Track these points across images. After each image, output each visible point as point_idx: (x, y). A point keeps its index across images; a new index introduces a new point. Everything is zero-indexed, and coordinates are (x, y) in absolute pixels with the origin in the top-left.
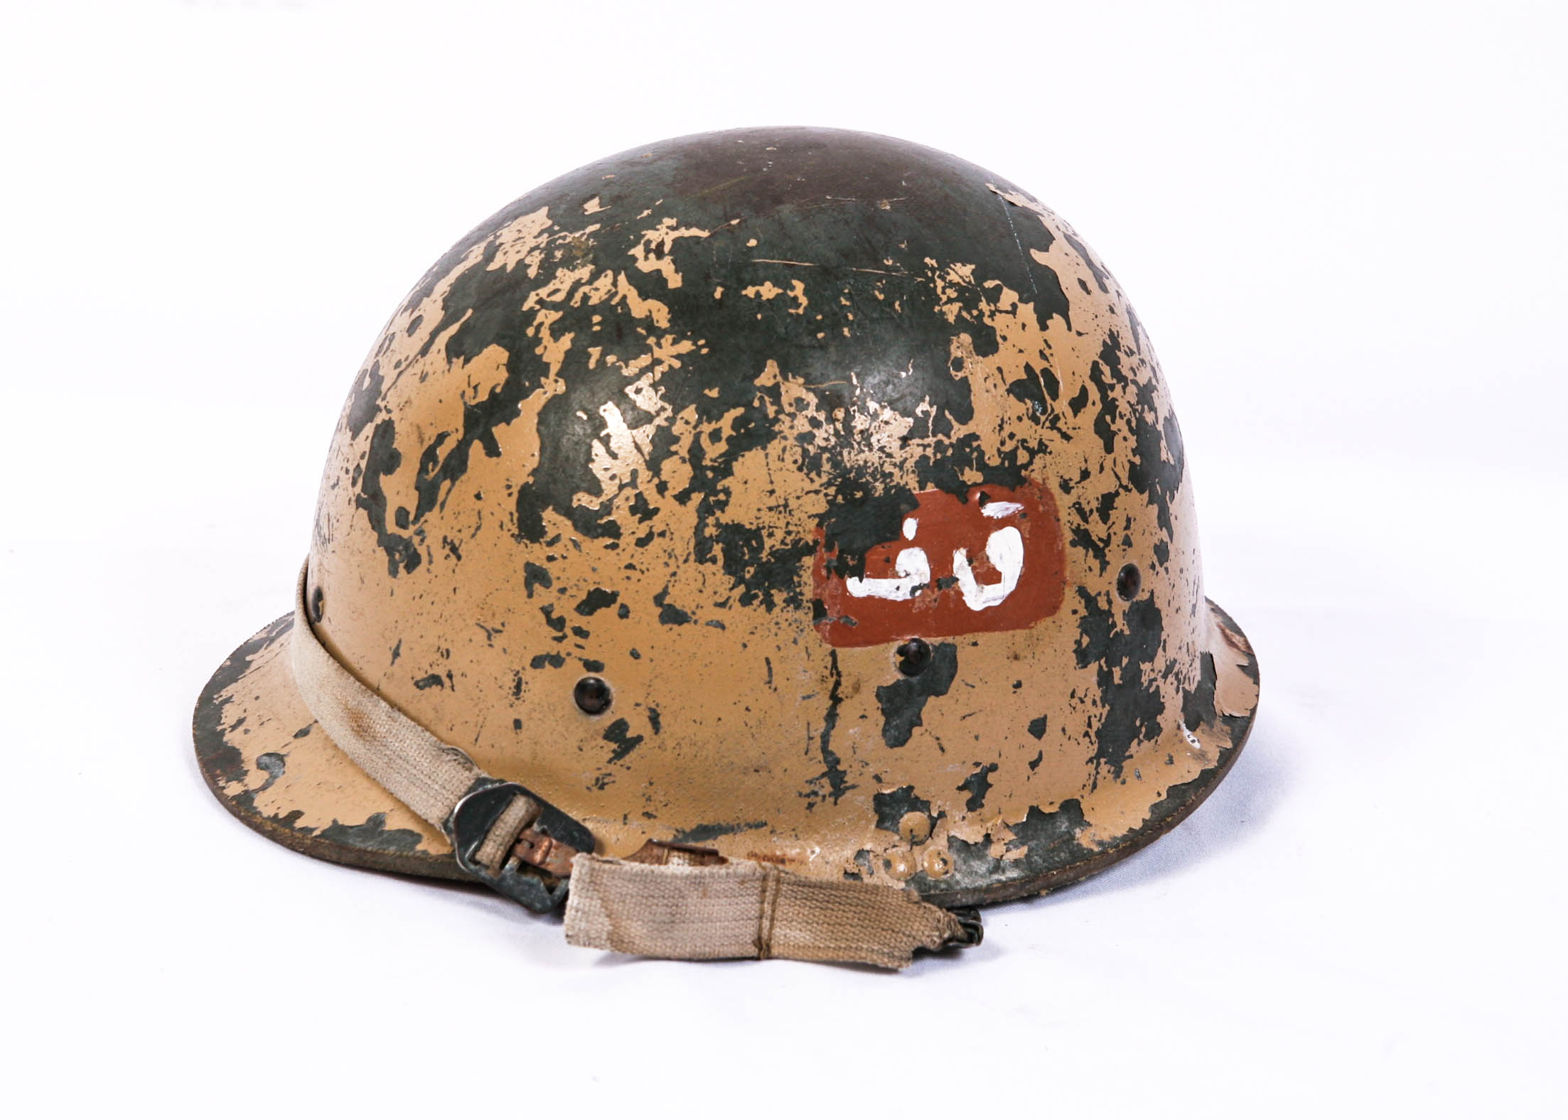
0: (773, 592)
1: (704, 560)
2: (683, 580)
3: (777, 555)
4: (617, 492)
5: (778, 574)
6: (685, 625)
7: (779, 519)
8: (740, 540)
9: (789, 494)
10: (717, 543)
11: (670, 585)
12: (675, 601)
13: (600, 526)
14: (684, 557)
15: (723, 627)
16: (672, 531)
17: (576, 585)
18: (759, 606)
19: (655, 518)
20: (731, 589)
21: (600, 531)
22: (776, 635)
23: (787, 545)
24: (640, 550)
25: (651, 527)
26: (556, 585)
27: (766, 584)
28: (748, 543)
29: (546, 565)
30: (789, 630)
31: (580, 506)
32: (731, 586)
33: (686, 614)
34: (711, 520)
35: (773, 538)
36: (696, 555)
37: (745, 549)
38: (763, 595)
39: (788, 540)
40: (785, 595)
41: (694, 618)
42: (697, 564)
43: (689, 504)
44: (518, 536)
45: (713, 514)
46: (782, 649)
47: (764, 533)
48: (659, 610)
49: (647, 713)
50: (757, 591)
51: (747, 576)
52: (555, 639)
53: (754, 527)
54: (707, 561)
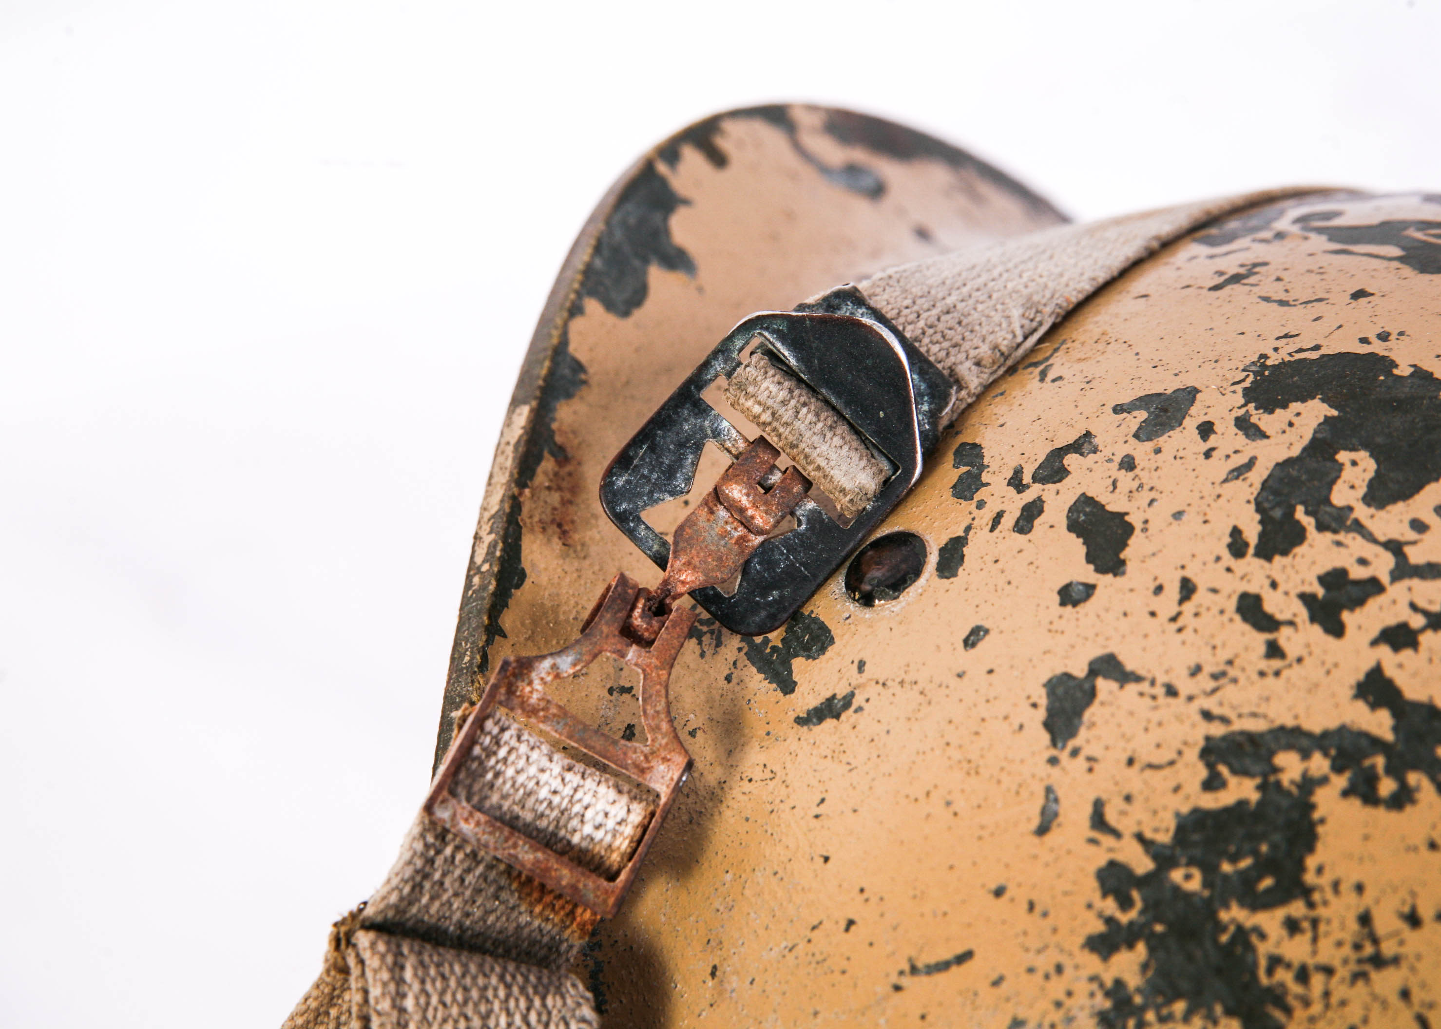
0: (1141, 948)
1: (1212, 758)
2: (1156, 716)
3: (1239, 950)
4: (1382, 538)
5: (1190, 958)
6: (1045, 737)
7: (1339, 944)
8: (1274, 847)
9: (1413, 969)
10: (1261, 788)
11: (1145, 687)
12: (1102, 704)
13: (1291, 511)
14: (1216, 711)
15: (1042, 830)
16: (1285, 674)
17: (1141, 486)
18: (1100, 915)
19: (1316, 630)
20: (1140, 838)
21: (1277, 513)
22: (1031, 970)
23: (1270, 972)
24: (1232, 604)
25: (1291, 623)
26: (1141, 451)
27: (1159, 928)
28: (1264, 866)
29: (1191, 424)
30: (1045, 1005)
31: (1340, 467)
32: (1149, 834)
33: (1072, 733)
34: (1319, 764)
35: (1284, 933)
36: (1224, 738)
37: (1245, 863)
38: (1131, 923)
39: (1283, 976)
40: (1133, 980)
41: (1064, 756)
42: (1201, 743)
43: (1361, 706)
44: (1264, 366)
45: (1338, 768)
46: (997, 991)
47: (1297, 909)
48: (1080, 670)
49: (841, 691)
50: (1139, 904)
51: (1177, 875)
52: (1018, 472)
53: (1310, 878)
54: (1211, 766)
